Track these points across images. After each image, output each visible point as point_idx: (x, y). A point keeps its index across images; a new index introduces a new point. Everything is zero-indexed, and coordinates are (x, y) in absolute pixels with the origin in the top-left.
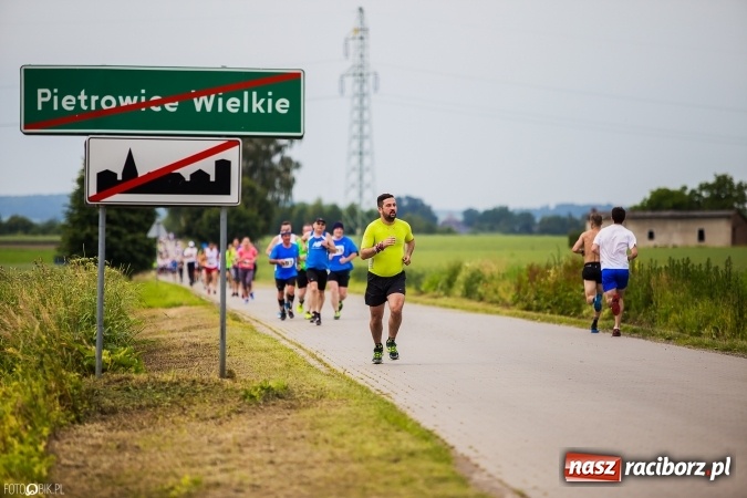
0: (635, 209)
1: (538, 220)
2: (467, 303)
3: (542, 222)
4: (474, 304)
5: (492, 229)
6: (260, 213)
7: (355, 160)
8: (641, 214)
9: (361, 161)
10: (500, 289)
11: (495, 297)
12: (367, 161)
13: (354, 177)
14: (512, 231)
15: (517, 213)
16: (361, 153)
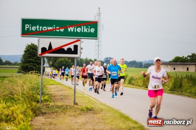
0: (170, 62)
1: (143, 64)
2: (129, 85)
3: (145, 65)
4: (131, 86)
5: (131, 66)
6: (72, 61)
7: (97, 47)
8: (172, 63)
9: (98, 48)
10: (139, 82)
11: (137, 84)
12: (100, 48)
13: (97, 52)
14: (137, 67)
15: (138, 62)
16: (98, 46)
